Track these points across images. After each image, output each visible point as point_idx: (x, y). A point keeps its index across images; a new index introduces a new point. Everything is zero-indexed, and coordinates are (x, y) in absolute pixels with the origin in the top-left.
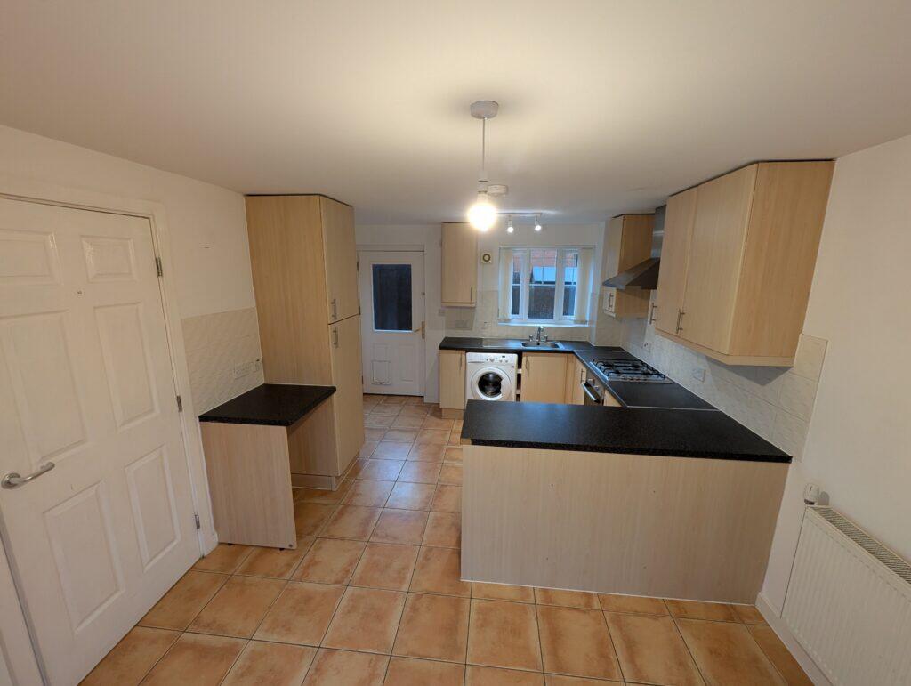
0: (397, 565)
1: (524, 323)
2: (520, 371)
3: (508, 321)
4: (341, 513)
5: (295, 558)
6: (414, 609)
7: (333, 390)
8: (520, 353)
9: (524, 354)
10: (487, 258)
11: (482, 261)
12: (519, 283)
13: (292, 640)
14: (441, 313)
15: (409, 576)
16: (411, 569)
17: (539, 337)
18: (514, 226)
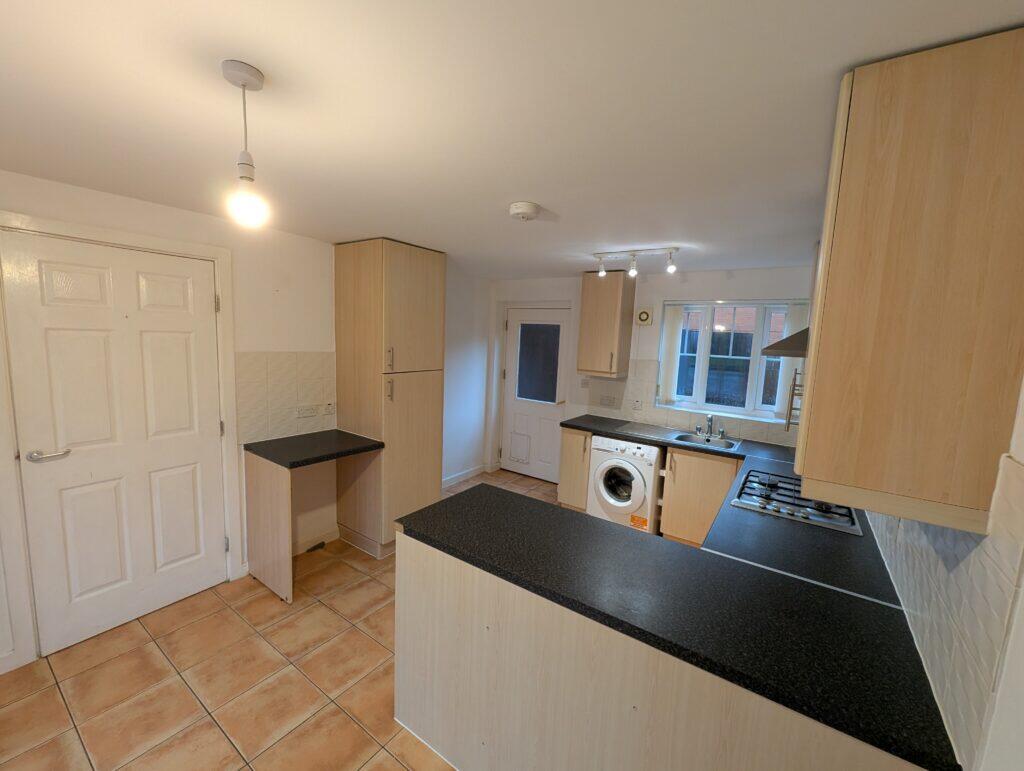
0: (353, 663)
1: (695, 407)
2: (663, 473)
3: (670, 402)
4: (360, 585)
5: (283, 613)
6: (318, 725)
7: (381, 445)
8: (664, 448)
9: (669, 449)
10: (644, 316)
11: (640, 322)
12: (695, 351)
13: (200, 692)
14: (585, 384)
15: (351, 683)
16: (361, 676)
17: (710, 430)
18: (638, 269)
